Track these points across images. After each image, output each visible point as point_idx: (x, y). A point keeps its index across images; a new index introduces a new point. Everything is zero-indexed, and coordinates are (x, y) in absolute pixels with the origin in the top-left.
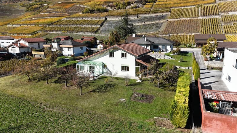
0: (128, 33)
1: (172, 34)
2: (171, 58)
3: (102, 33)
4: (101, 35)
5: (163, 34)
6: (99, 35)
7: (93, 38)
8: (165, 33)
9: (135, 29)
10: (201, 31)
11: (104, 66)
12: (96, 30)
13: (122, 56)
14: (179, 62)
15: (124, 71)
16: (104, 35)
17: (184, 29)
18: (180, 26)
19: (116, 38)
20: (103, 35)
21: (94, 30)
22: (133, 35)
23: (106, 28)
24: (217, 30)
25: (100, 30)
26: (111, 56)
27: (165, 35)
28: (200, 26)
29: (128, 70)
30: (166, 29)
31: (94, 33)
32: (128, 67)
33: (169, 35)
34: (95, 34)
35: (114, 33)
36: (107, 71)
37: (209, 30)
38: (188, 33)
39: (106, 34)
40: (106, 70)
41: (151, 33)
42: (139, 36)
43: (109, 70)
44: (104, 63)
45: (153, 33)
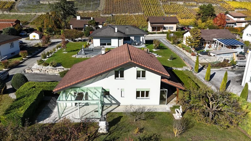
0: (69, 14)
1: (115, 13)
2: (157, 55)
3: (22, 10)
4: (19, 14)
5: (104, 14)
6: (17, 14)
7: (15, 22)
8: (107, 13)
9: (77, 8)
10: (144, 10)
11: (106, 93)
12: (9, 6)
13: (138, 76)
14: (169, 60)
15: (140, 97)
16: (25, 14)
17: (125, 7)
18: (121, 4)
19: (55, 22)
20: (22, 14)
21: (6, 6)
22: (77, 17)
23: (24, 3)
24: (158, 10)
25: (15, 6)
26: (116, 76)
27: (108, 15)
28: (141, 4)
29: (147, 96)
30: (106, 7)
31: (7, 11)
32: (147, 92)
33: (112, 15)
34: (10, 12)
35: (51, 15)
36: (110, 101)
37: (150, 9)
38: (132, 13)
39: (27, 13)
40: (110, 99)
41: (90, 12)
42: (86, 18)
43: (115, 99)
44: (104, 88)
45: (93, 12)
